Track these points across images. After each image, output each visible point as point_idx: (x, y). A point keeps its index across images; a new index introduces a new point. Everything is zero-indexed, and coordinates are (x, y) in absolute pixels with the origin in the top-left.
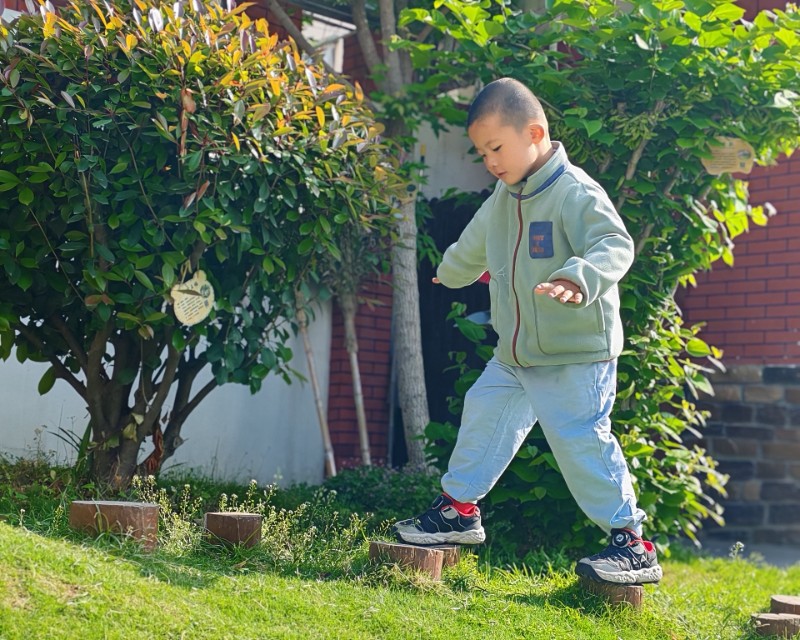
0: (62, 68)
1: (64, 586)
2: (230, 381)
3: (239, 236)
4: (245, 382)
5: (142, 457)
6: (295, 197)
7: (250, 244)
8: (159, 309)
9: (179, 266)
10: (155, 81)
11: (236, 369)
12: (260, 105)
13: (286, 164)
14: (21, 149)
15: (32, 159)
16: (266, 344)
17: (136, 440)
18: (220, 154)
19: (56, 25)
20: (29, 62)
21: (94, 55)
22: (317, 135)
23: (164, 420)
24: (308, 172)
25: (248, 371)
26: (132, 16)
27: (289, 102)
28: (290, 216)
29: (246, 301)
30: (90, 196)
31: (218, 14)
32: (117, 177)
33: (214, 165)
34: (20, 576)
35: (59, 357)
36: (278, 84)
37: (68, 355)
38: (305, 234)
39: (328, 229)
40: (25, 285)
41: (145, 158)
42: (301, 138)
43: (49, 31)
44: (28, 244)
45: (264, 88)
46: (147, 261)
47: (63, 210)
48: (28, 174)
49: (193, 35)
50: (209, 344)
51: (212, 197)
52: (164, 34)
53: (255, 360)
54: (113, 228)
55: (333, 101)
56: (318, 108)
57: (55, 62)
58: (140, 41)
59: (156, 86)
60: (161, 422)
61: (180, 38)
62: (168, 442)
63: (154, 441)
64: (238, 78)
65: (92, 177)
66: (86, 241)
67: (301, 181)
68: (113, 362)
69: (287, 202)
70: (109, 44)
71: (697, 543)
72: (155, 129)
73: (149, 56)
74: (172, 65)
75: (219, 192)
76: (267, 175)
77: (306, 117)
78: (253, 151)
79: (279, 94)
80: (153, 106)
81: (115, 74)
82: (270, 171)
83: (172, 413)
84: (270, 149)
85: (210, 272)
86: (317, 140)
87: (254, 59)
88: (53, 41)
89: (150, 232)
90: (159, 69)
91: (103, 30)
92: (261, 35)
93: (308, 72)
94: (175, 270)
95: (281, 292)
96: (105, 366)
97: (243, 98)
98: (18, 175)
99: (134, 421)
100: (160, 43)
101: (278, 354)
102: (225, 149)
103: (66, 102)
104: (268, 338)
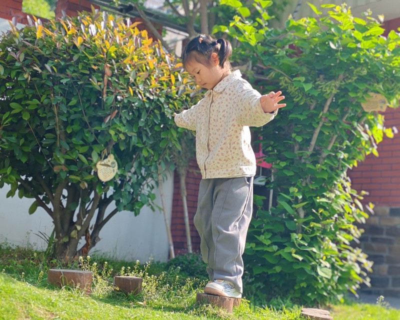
0: (46, 53)
1: (47, 312)
2: (124, 210)
3: (131, 137)
4: (132, 210)
5: (79, 247)
6: (159, 119)
7: (136, 142)
8: (90, 173)
9: (101, 152)
10: (91, 60)
11: (128, 204)
12: (142, 73)
13: (155, 102)
14: (24, 92)
15: (29, 98)
16: (143, 192)
17: (77, 238)
18: (123, 97)
19: (43, 32)
20: (29, 49)
21: (62, 47)
22: (171, 88)
23: (91, 228)
24: (166, 106)
25: (133, 205)
26: (80, 28)
27: (157, 71)
28: (156, 128)
29: (133, 170)
30: (58, 116)
31: (123, 27)
32: (71, 107)
33: (120, 102)
34: (26, 307)
35: (39, 196)
36: (152, 63)
37: (44, 195)
38: (164, 137)
39: (175, 135)
40: (24, 160)
41: (85, 98)
42: (163, 90)
43: (39, 35)
44: (26, 140)
45: (145, 65)
46: (85, 149)
47: (45, 123)
48: (27, 105)
49: (110, 37)
50: (115, 191)
51: (118, 118)
52: (96, 37)
53: (137, 200)
54: (69, 132)
55: (179, 72)
56: (172, 75)
57: (42, 50)
58: (84, 40)
59: (92, 63)
60: (89, 230)
61: (104, 38)
62: (93, 240)
63: (86, 239)
64: (133, 59)
65: (59, 107)
66: (55, 138)
67: (163, 111)
68: (66, 199)
69: (155, 121)
70: (69, 41)
71: (357, 296)
72: (91, 84)
73: (88, 48)
74: (100, 53)
75: (122, 115)
76: (146, 108)
77: (166, 79)
78: (139, 96)
79: (152, 68)
80: (90, 73)
81: (72, 56)
82: (147, 106)
83: (95, 225)
84: (148, 95)
85: (116, 155)
86: (171, 91)
87: (141, 50)
88: (41, 39)
89: (87, 135)
90: (93, 54)
91: (66, 34)
92: (144, 39)
93: (167, 57)
94: (98, 153)
95: (151, 166)
96: (62, 201)
97: (135, 70)
98: (22, 105)
99: (76, 229)
100: (94, 41)
101: (149, 196)
102: (125, 94)
103: (47, 70)
104: (143, 188)
